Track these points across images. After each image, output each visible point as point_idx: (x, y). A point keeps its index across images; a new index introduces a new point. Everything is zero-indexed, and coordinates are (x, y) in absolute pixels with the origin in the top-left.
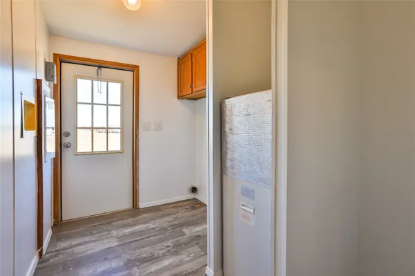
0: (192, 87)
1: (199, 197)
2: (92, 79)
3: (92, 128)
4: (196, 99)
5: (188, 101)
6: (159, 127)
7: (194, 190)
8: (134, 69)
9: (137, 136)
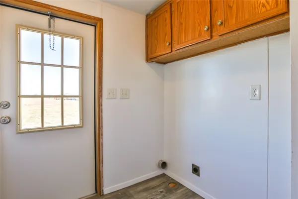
0: (171, 44)
1: (168, 172)
2: (42, 31)
3: (42, 97)
4: (165, 63)
5: (157, 64)
6: (125, 95)
7: (164, 165)
8: (96, 23)
9: (100, 105)
